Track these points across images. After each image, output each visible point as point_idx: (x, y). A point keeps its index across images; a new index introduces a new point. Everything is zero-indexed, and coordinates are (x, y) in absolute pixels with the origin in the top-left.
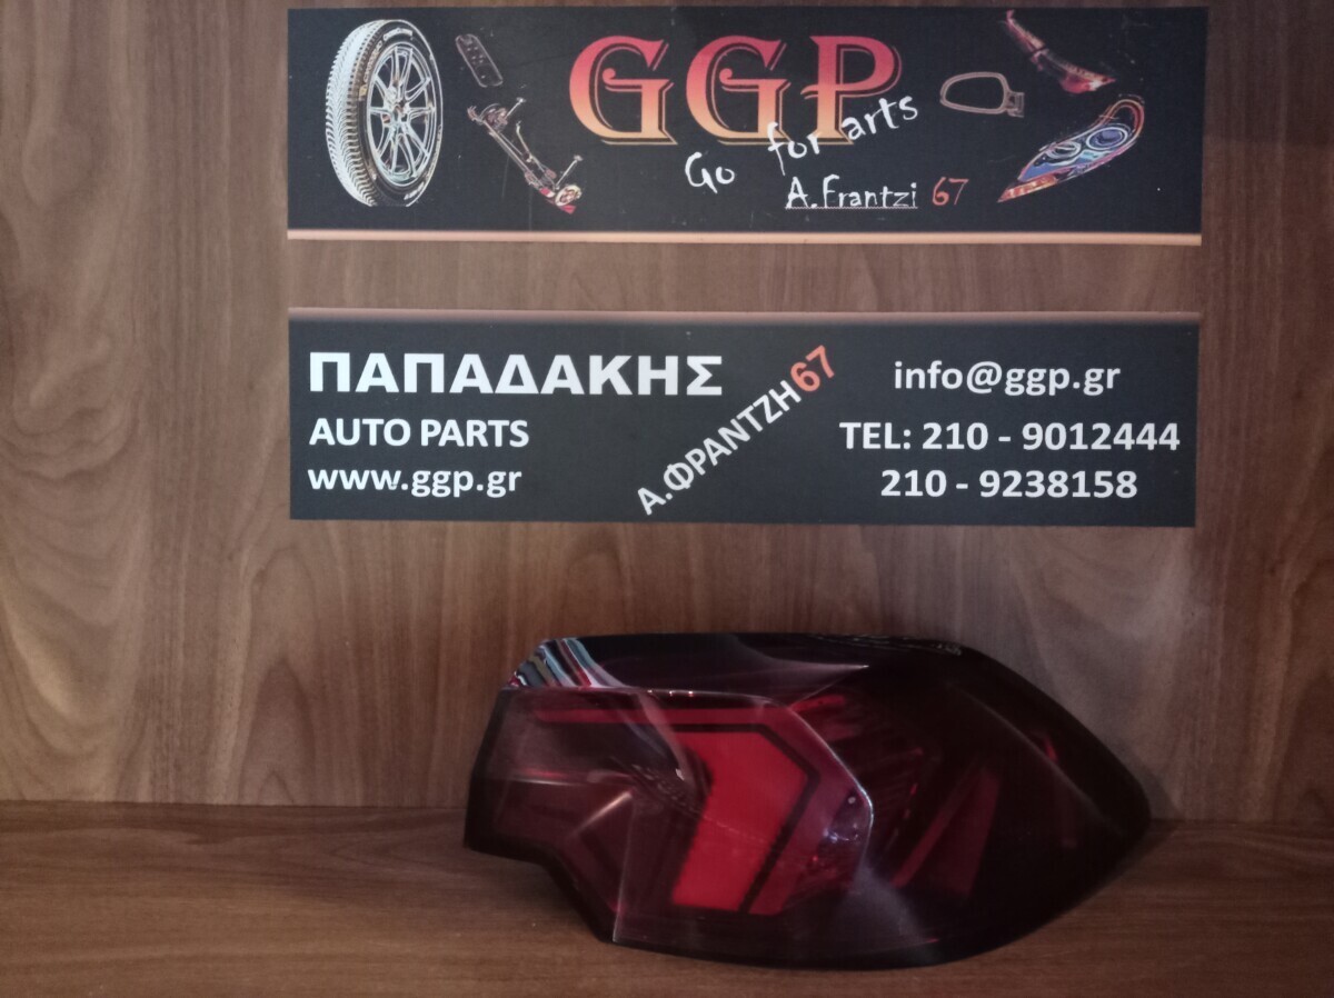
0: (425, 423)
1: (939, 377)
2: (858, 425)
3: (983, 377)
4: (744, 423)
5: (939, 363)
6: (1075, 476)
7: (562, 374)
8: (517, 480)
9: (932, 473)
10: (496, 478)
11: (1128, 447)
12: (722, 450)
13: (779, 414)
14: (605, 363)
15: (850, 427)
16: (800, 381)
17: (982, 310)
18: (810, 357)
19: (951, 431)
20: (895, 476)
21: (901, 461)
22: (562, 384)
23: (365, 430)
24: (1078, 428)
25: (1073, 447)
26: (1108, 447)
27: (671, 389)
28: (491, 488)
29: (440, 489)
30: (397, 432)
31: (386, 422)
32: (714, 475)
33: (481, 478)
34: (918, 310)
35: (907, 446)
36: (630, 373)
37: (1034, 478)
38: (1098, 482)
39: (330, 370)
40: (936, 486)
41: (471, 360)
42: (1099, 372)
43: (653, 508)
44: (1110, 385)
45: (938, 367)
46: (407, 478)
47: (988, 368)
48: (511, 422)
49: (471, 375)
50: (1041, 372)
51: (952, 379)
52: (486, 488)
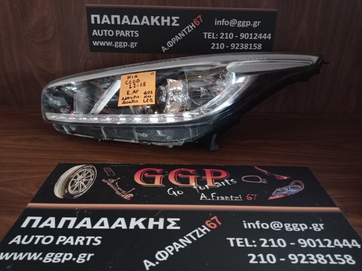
0: (117, 31)
1: (224, 22)
2: (207, 33)
3: (233, 23)
4: (184, 32)
5: (224, 19)
6: (250, 45)
7: (145, 20)
8: (137, 44)
9: (222, 44)
10: (132, 44)
11: (261, 39)
12: (179, 38)
13: (191, 30)
14: (154, 18)
15: (205, 33)
16: (195, 23)
17: (234, 7)
18: (198, 18)
19: (226, 35)
20: (214, 44)
21: (215, 41)
22: (145, 23)
23: (104, 32)
24: (251, 34)
25: (250, 38)
26: (257, 39)
27: (168, 24)
28: (131, 46)
29: (120, 46)
30: (111, 33)
31: (108, 30)
32: (177, 44)
33: (129, 44)
34: (221, 7)
35: (217, 38)
36: (159, 20)
37: (242, 45)
38: (254, 46)
39: (95, 18)
40: (222, 47)
41: (126, 17)
42: (256, 22)
43: (165, 51)
44: (258, 25)
45: (224, 20)
46: (113, 43)
47: (234, 21)
48: (135, 31)
49: (126, 20)
50: (245, 22)
51: (227, 23)
52: (130, 46)
